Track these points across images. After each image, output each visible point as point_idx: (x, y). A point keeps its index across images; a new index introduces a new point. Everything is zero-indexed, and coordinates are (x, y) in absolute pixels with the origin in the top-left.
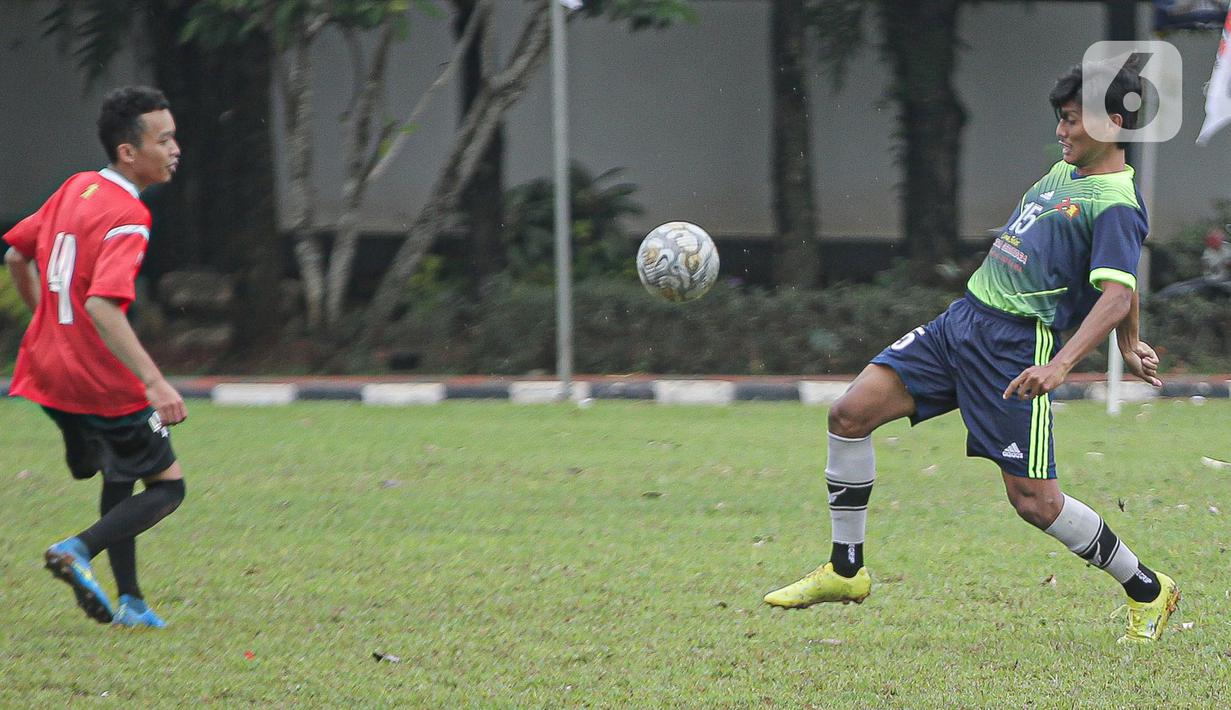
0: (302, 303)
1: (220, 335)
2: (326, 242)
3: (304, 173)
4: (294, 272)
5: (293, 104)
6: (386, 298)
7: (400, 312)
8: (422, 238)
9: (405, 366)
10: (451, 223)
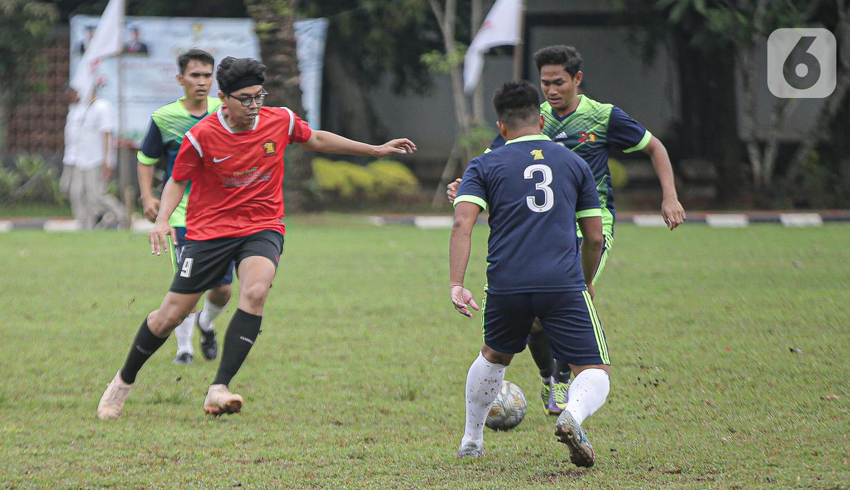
0: (751, 176)
1: (709, 192)
2: (762, 146)
3: (752, 112)
4: (746, 160)
5: (746, 77)
6: (793, 172)
7: (799, 179)
8: (809, 143)
9: (802, 206)
10: (826, 136)
